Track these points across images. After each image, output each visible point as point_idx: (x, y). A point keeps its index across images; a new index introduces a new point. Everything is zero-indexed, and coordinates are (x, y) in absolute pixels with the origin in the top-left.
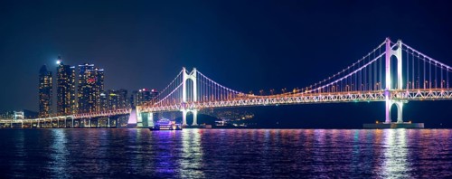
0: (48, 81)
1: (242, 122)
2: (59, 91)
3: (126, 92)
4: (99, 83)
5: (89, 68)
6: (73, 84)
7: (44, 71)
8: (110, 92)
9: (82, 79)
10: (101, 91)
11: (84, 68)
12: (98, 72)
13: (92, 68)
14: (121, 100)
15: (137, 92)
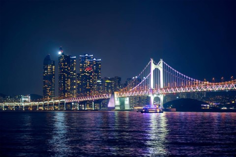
0: (51, 69)
1: (232, 105)
2: (60, 78)
3: (120, 79)
4: (96, 72)
5: (89, 58)
6: (75, 72)
7: (48, 61)
8: (107, 79)
9: (82, 67)
10: (99, 78)
11: (84, 58)
12: (96, 61)
13: (91, 58)
14: (115, 86)
15: (130, 79)
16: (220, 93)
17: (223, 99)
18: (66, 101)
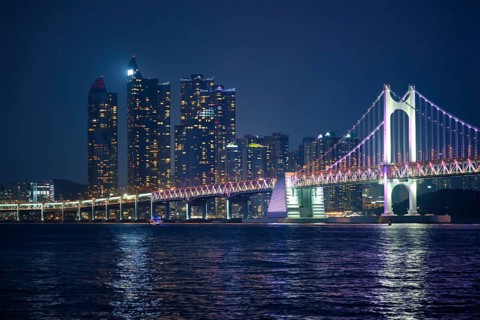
0: (109, 114)
3: (284, 139)
4: (224, 120)
5: (204, 85)
6: (168, 121)
8: (250, 139)
9: (187, 109)
10: (230, 138)
11: (192, 86)
12: (223, 94)
13: (211, 85)
15: (313, 139)
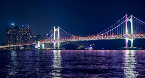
0: (9, 32)
2: (13, 36)
3: (40, 36)
4: (29, 32)
5: (26, 26)
6: (20, 33)
7: (8, 28)
8: (34, 35)
9: (23, 30)
10: (30, 35)
11: (24, 26)
12: (29, 28)
13: (27, 26)
14: (38, 39)
15: (45, 35)
16: (85, 41)
17: (86, 44)
18: (16, 45)
